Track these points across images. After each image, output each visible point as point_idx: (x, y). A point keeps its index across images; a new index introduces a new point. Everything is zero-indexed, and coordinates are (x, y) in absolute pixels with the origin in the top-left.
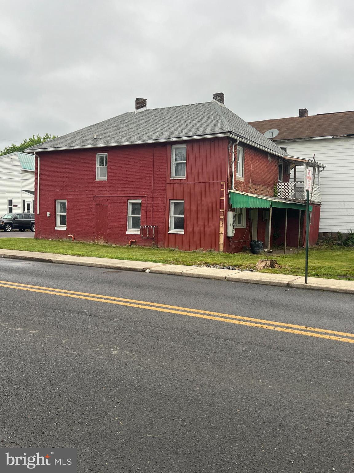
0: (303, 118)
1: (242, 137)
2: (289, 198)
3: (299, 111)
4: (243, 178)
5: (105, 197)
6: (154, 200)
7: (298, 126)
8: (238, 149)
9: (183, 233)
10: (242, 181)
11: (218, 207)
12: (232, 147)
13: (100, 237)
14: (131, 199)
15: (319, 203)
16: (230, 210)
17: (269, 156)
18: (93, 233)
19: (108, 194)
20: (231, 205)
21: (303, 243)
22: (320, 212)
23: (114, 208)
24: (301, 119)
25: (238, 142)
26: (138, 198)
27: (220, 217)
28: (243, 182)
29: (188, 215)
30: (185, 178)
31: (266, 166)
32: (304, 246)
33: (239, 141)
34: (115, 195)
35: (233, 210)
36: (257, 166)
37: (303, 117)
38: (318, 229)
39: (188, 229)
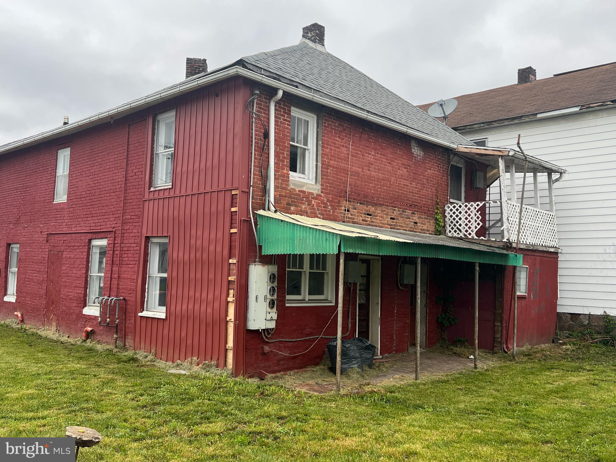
0: (525, 85)
1: (296, 84)
2: (470, 237)
3: (518, 73)
4: (319, 187)
5: (61, 236)
6: (125, 239)
7: (514, 98)
8: (292, 114)
9: (163, 316)
10: (315, 192)
11: (226, 252)
12: (269, 107)
13: (52, 319)
14: (96, 239)
15: (552, 250)
16: (257, 260)
17: (413, 144)
18: (44, 311)
19: (65, 230)
20: (260, 247)
21: (504, 340)
22: (557, 268)
23: (70, 258)
24: (521, 86)
25: (280, 93)
26: (103, 235)
27: (230, 278)
28: (319, 195)
29: (175, 274)
30: (171, 187)
31: (403, 164)
32: (507, 348)
33: (284, 92)
34: (74, 230)
35: (267, 260)
36: (370, 163)
37: (526, 82)
38: (555, 305)
39: (173, 308)
